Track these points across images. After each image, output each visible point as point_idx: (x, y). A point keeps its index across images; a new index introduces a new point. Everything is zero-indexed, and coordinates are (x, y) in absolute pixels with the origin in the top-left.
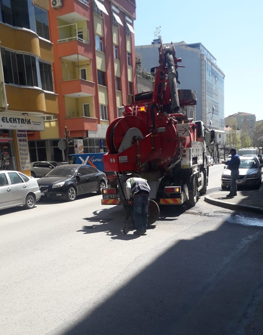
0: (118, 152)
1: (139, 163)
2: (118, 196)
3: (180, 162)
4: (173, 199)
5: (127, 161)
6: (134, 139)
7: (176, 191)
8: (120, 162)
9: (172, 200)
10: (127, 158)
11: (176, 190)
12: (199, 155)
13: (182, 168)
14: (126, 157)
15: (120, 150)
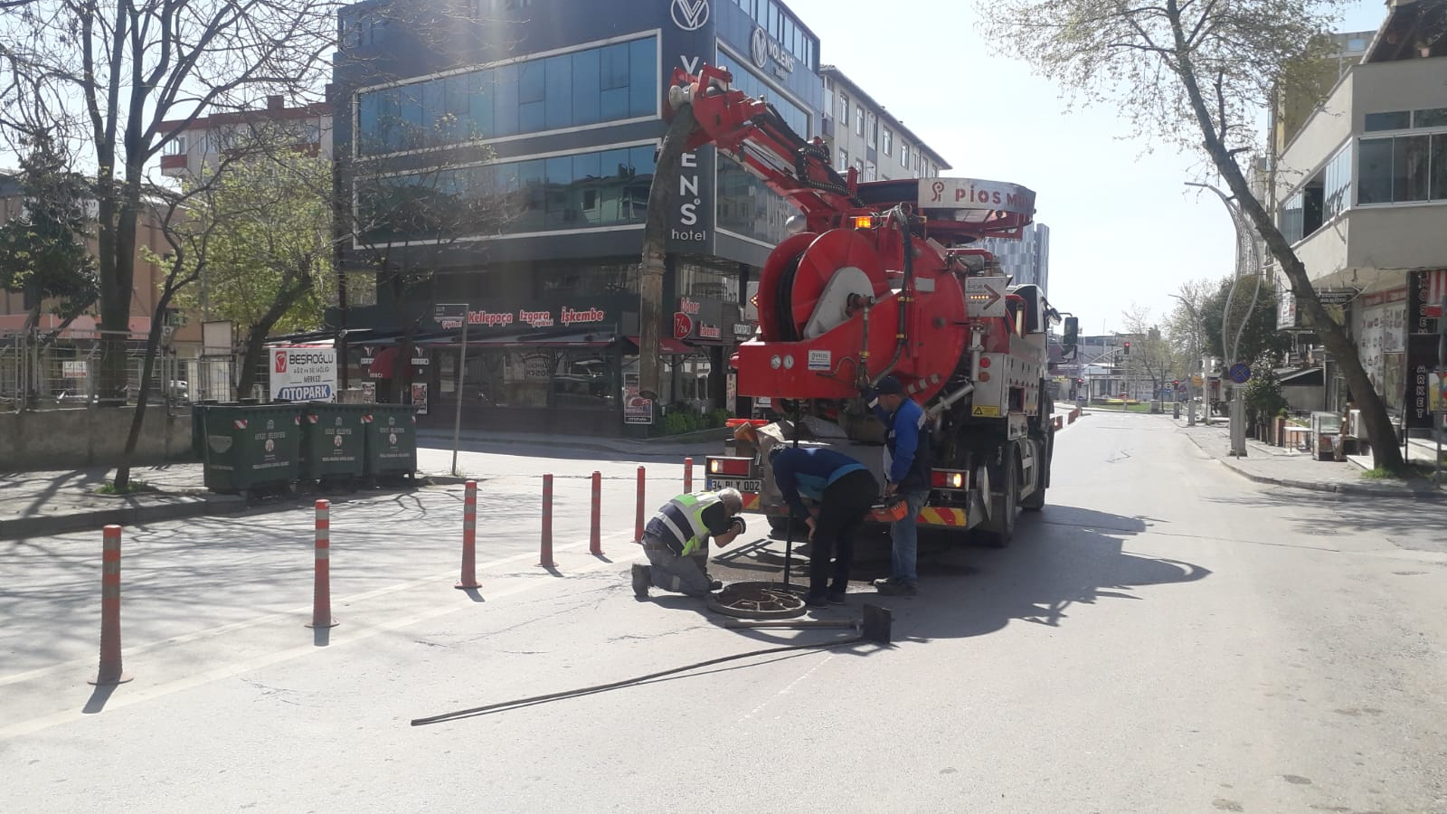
0: (802, 338)
1: (861, 378)
2: (756, 485)
3: (970, 394)
4: (939, 508)
5: (828, 369)
6: (854, 302)
7: (952, 483)
8: (810, 368)
9: (936, 510)
10: (829, 359)
11: (952, 479)
12: (1030, 384)
13: (973, 415)
14: (828, 353)
15: (811, 331)
